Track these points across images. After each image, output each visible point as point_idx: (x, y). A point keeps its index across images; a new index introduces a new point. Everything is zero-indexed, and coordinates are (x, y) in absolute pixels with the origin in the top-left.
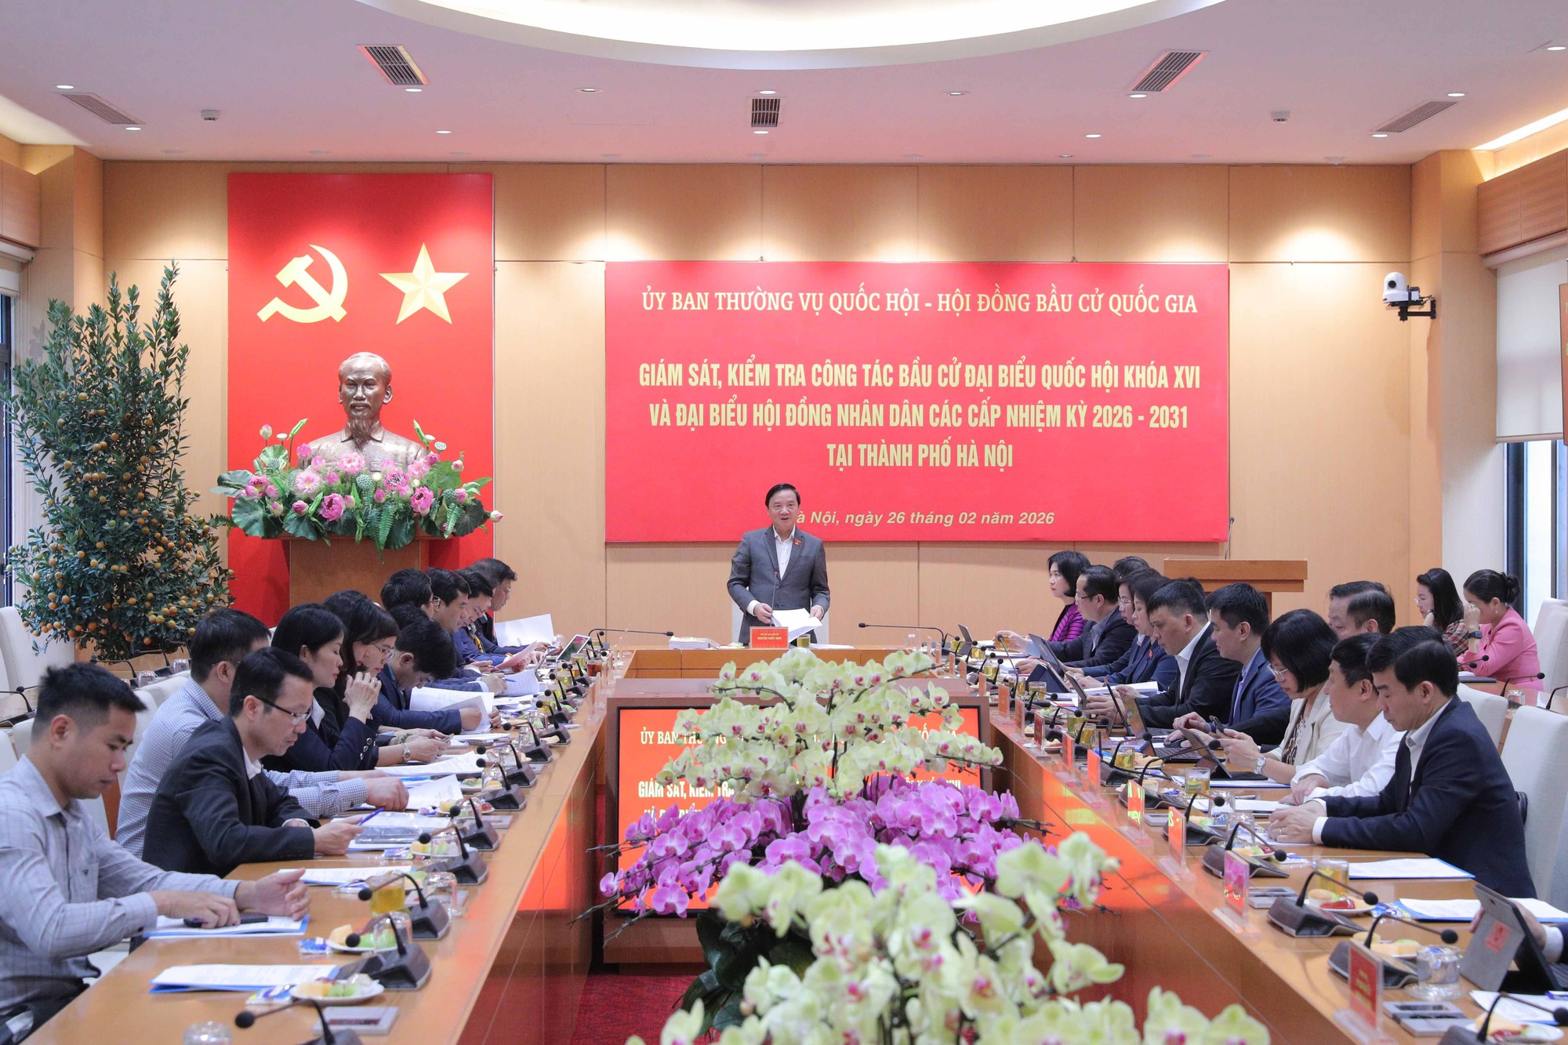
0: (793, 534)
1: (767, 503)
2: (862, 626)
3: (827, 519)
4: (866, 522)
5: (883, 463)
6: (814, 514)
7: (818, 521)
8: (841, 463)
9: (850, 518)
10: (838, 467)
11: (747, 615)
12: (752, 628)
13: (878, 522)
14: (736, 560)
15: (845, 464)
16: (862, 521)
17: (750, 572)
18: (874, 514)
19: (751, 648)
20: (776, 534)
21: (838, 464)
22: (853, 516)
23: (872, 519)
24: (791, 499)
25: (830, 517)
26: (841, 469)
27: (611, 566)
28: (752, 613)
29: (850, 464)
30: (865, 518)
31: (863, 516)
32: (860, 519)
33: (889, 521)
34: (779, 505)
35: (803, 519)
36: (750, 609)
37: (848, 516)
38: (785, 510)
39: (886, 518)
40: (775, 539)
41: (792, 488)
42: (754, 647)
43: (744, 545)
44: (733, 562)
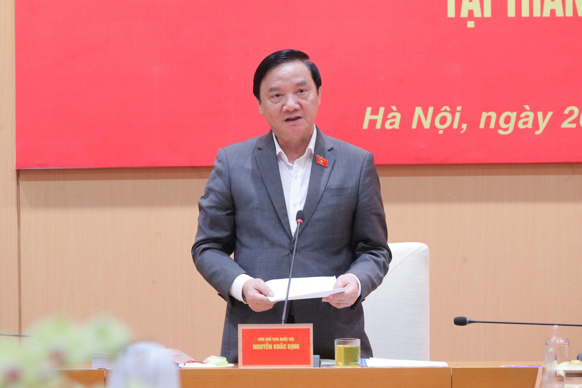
0: (312, 146)
1: (257, 92)
2: (461, 322)
3: (443, 120)
4: (521, 126)
5: (553, 12)
6: (419, 111)
7: (427, 125)
8: (471, 12)
9: (489, 118)
10: (466, 20)
11: (232, 301)
12: (241, 327)
13: (542, 125)
14: (205, 203)
15: (477, 14)
16: (511, 125)
17: (234, 227)
18: (534, 110)
19: (241, 366)
20: (279, 150)
21: (464, 14)
22: (493, 115)
23: (531, 120)
24: (299, 80)
25: (449, 116)
26: (471, 24)
27: (27, 215)
28: (240, 299)
29: (488, 14)
30: (518, 119)
31: (513, 115)
32: (507, 120)
33: (565, 125)
34: (279, 95)
35: (398, 120)
36: (236, 292)
37: (484, 115)
38: (291, 102)
39: (559, 117)
40: (277, 158)
41: (300, 56)
42: (244, 363)
43: (219, 173)
44: (201, 208)
